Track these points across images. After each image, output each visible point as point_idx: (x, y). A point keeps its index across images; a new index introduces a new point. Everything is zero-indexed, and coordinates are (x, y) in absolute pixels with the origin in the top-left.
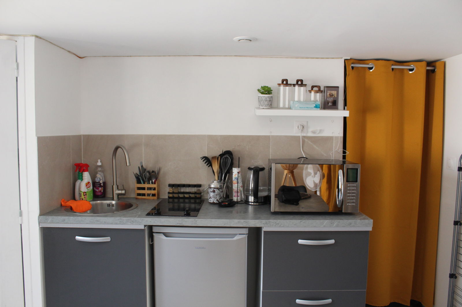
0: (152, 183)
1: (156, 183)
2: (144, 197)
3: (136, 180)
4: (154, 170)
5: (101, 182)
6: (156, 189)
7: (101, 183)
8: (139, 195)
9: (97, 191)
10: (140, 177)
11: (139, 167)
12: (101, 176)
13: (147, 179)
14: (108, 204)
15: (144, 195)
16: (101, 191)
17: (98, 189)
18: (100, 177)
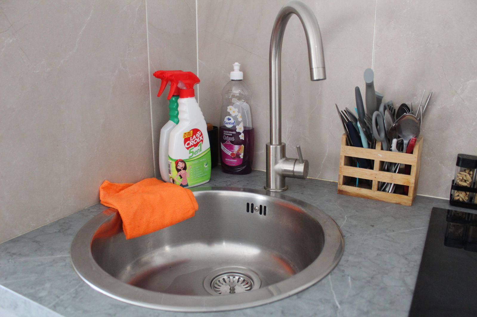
0: (400, 147)
1: (416, 150)
2: (364, 191)
3: (343, 132)
4: (408, 103)
5: (240, 129)
6: (414, 170)
7: (239, 133)
8: (350, 181)
9: (229, 153)
10: (359, 125)
11: (358, 90)
12: (239, 112)
13: (383, 135)
14: (248, 204)
15: (366, 184)
16: (238, 155)
17: (231, 148)
18: (236, 113)
